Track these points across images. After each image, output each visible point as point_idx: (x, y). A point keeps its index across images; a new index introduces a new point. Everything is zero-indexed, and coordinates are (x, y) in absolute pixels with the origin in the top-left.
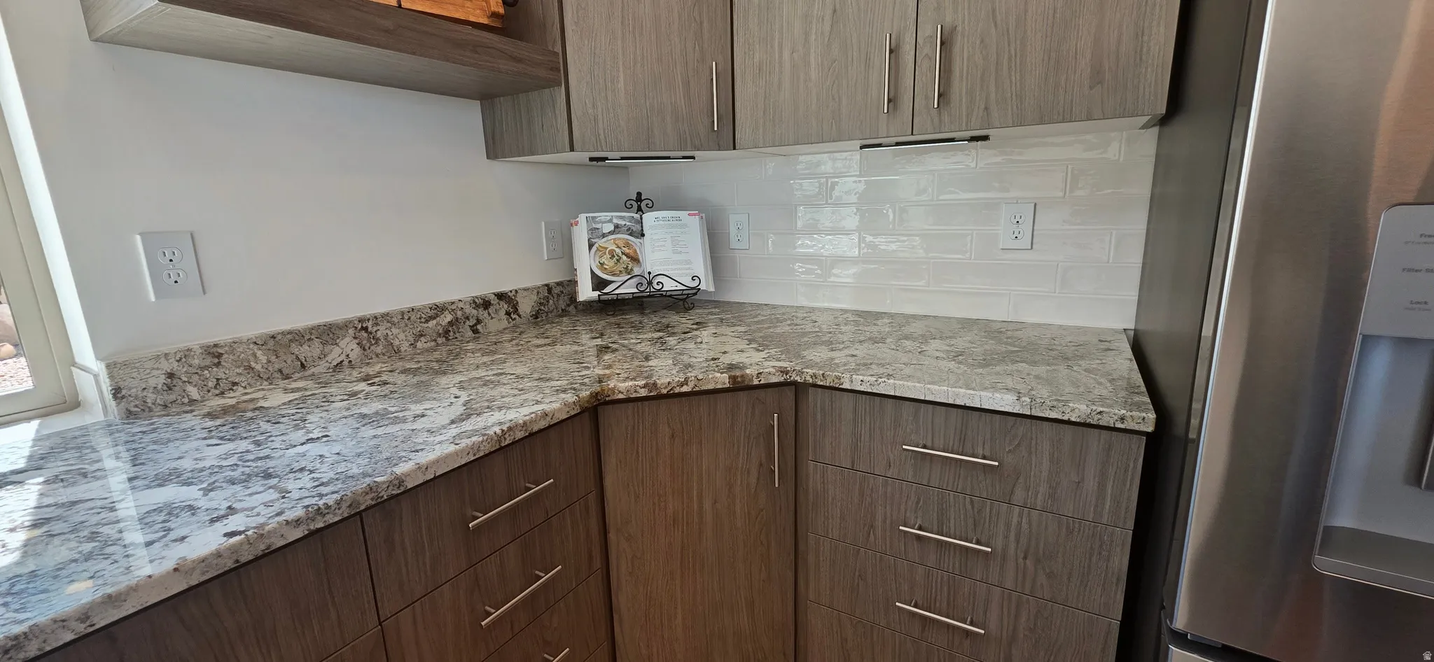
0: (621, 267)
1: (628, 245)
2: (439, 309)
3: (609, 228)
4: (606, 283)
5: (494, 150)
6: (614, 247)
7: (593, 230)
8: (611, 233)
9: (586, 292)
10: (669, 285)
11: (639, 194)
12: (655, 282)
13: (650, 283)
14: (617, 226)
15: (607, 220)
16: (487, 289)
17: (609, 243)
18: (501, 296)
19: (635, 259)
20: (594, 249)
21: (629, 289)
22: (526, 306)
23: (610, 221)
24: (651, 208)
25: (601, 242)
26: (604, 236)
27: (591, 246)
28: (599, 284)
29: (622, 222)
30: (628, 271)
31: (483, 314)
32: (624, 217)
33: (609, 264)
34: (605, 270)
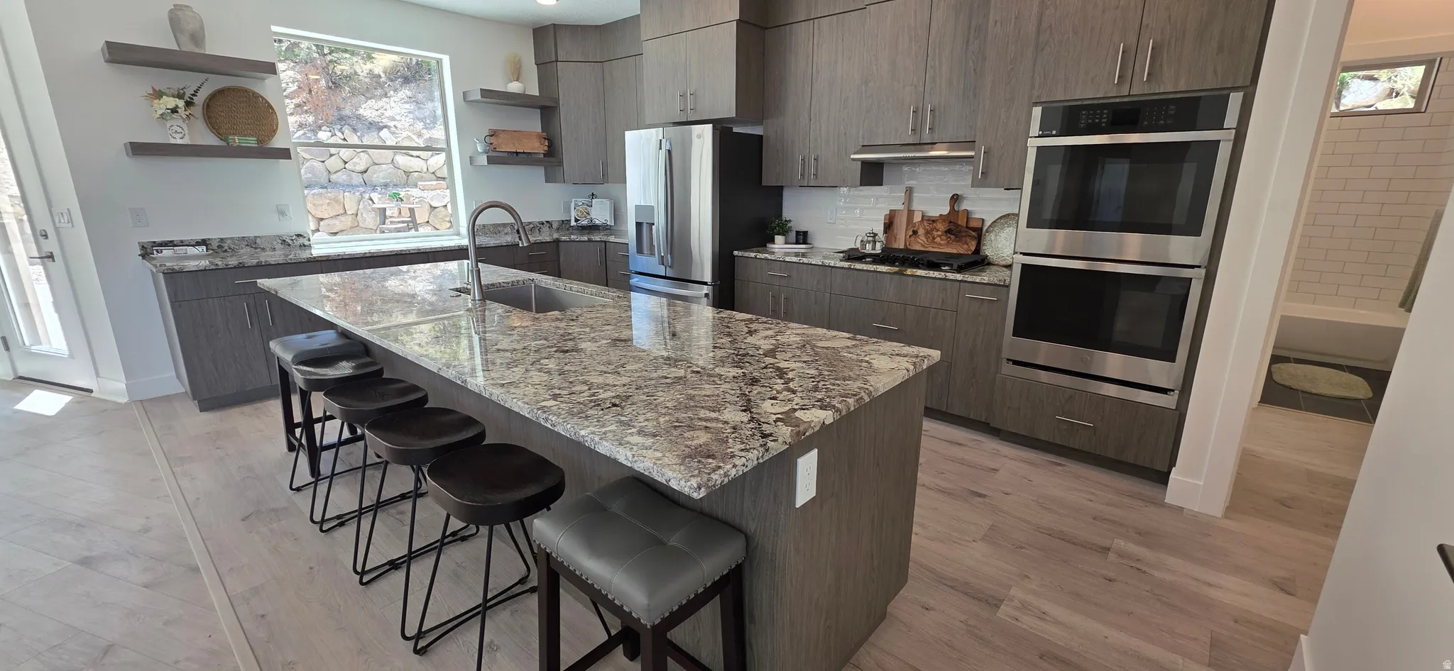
0: (583, 216)
1: (586, 209)
2: (530, 223)
4: (579, 221)
5: (547, 181)
6: (582, 210)
7: (575, 204)
8: (582, 205)
10: (597, 222)
11: (591, 194)
12: (594, 221)
13: (592, 221)
14: (584, 203)
15: (580, 201)
16: (544, 220)
17: (580, 208)
18: (547, 222)
19: (588, 214)
21: (585, 223)
22: (555, 226)
23: (582, 202)
24: (596, 198)
25: (577, 208)
26: (580, 206)
27: (575, 209)
28: (576, 220)
30: (586, 217)
32: (587, 201)
33: (580, 214)
34: (578, 217)
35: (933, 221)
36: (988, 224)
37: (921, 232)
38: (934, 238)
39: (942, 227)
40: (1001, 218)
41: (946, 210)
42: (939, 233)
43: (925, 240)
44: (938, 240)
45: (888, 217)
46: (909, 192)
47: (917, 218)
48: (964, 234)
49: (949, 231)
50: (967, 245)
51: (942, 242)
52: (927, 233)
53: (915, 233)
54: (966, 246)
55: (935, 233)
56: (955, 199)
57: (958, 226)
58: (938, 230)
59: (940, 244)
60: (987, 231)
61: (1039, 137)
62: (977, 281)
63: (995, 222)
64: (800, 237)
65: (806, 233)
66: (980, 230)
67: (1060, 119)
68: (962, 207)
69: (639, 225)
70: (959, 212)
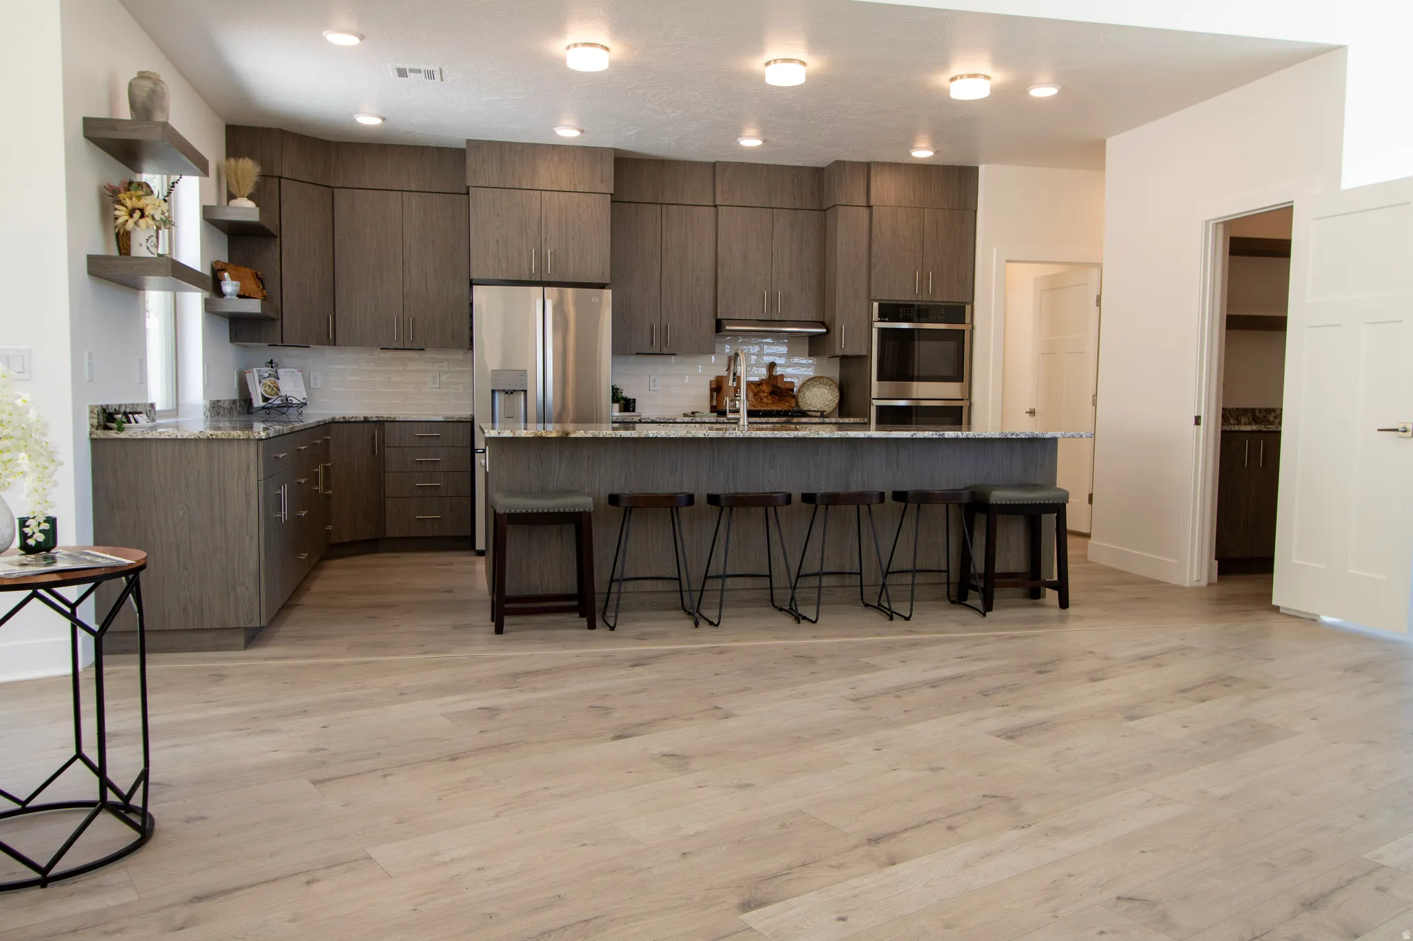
0: (273, 392)
1: (275, 383)
3: (266, 375)
4: (269, 399)
5: (232, 341)
6: (269, 383)
7: (260, 376)
8: (268, 377)
9: (258, 402)
10: (295, 401)
11: (272, 360)
12: (289, 399)
13: (287, 400)
14: (270, 374)
15: (264, 371)
17: (267, 381)
19: (278, 389)
20: (261, 384)
21: (278, 402)
23: (267, 372)
24: (278, 366)
25: (264, 381)
26: (265, 378)
27: (260, 382)
28: (265, 399)
29: (271, 373)
30: (277, 395)
32: (270, 370)
33: (269, 390)
34: (267, 393)
35: (758, 384)
36: (797, 386)
38: (761, 399)
39: (764, 388)
40: (808, 381)
41: (765, 375)
42: (765, 394)
43: (754, 400)
44: (767, 399)
45: (714, 383)
46: (733, 359)
48: (785, 394)
49: (772, 393)
50: (788, 402)
51: (768, 402)
52: (755, 394)
54: (788, 404)
55: (762, 395)
56: (772, 366)
57: (779, 388)
58: (764, 392)
59: (767, 404)
60: (799, 391)
61: (879, 321)
62: (846, 422)
63: (804, 384)
64: (628, 405)
65: (634, 400)
66: (792, 390)
67: (888, 311)
68: (779, 371)
69: (493, 391)
70: (777, 376)
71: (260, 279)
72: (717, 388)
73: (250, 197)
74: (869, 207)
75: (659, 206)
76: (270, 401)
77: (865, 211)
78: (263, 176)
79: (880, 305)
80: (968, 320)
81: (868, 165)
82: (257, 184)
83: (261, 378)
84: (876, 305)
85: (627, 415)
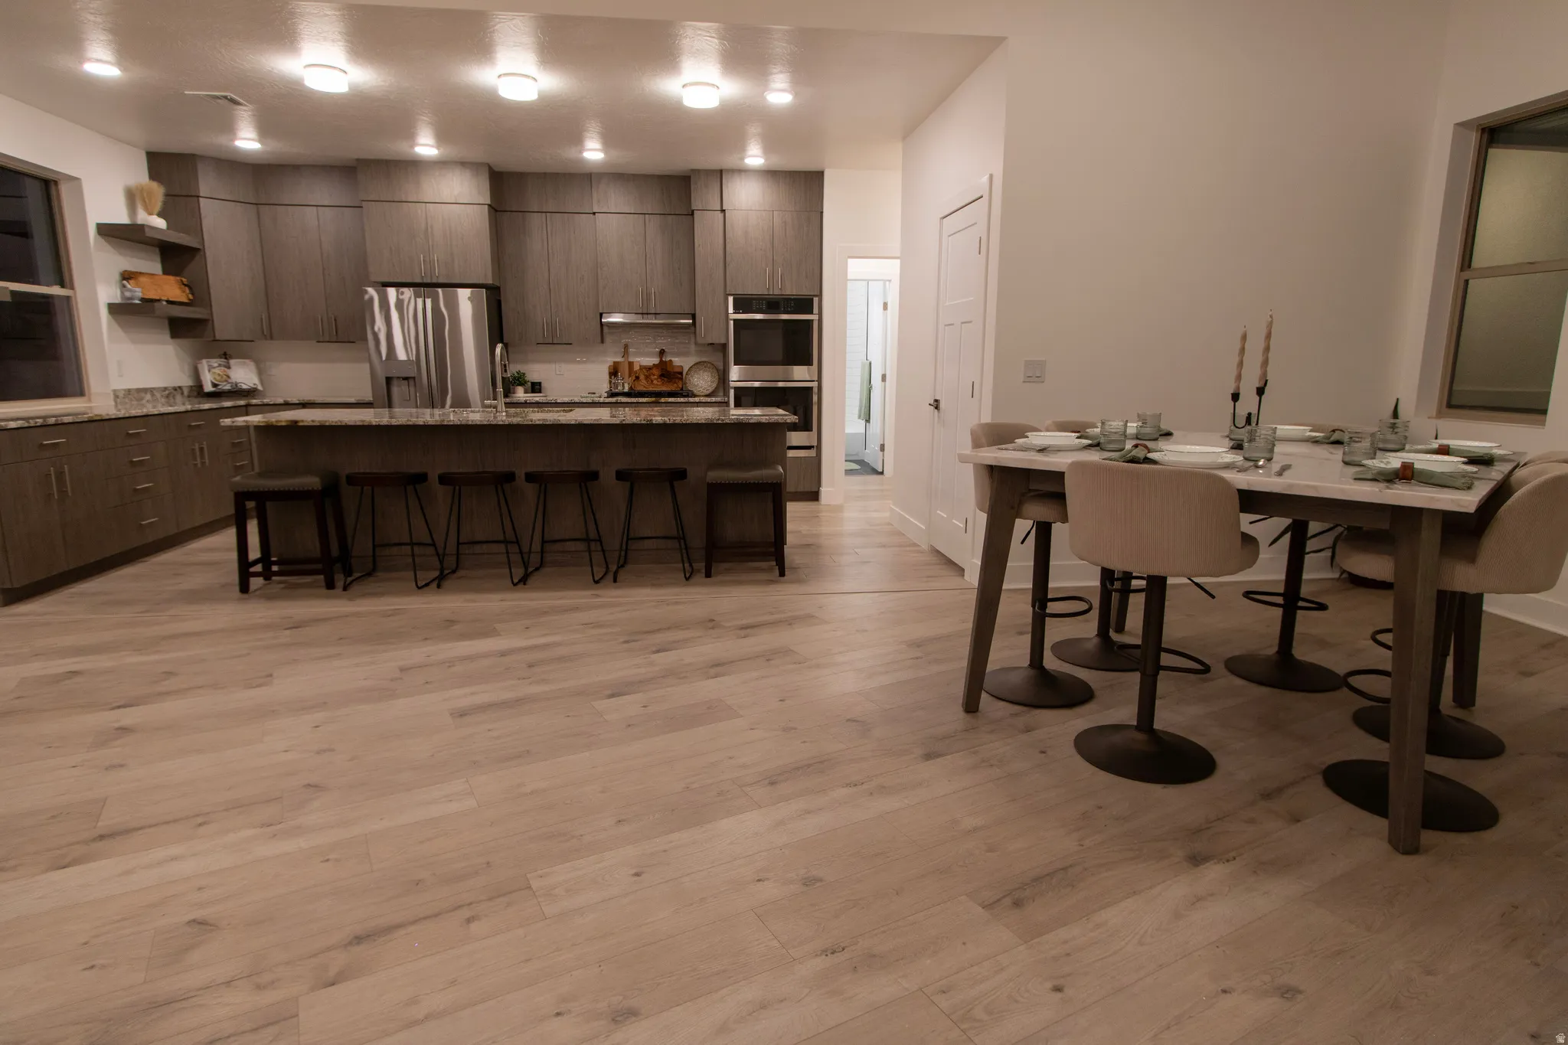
0: (223, 379)
1: (225, 371)
3: (216, 365)
4: (217, 385)
6: (219, 372)
7: (209, 366)
8: (217, 367)
9: (208, 388)
10: (244, 387)
11: (225, 353)
12: (238, 385)
13: (236, 385)
14: (219, 364)
15: (214, 362)
16: (177, 385)
17: (217, 371)
18: (179, 387)
19: (229, 377)
21: (228, 387)
22: (186, 392)
23: (216, 362)
25: (214, 370)
26: (214, 368)
27: (209, 371)
28: (215, 385)
29: (221, 363)
30: (226, 381)
31: (175, 392)
32: (222, 361)
33: (218, 378)
34: (216, 380)
35: (649, 369)
36: (686, 369)
37: (642, 377)
38: (652, 381)
39: (656, 372)
40: (695, 365)
41: (656, 360)
42: (656, 377)
44: (655, 382)
45: (612, 368)
46: (626, 347)
47: (636, 368)
48: (674, 376)
49: (662, 376)
50: (677, 384)
52: (647, 377)
53: (637, 378)
55: (652, 377)
56: (662, 353)
57: (666, 371)
58: (654, 375)
59: (657, 385)
60: (687, 374)
61: (734, 313)
63: (691, 368)
64: (536, 387)
65: (540, 383)
66: (681, 373)
67: (742, 304)
68: (667, 358)
69: (389, 380)
70: (666, 362)
71: (185, 285)
72: (614, 372)
73: (160, 215)
74: (723, 211)
75: (544, 214)
76: (219, 387)
77: (721, 215)
78: (167, 195)
79: (734, 299)
80: (816, 310)
81: (721, 171)
82: (165, 203)
83: (210, 368)
84: (731, 299)
85: (536, 397)
